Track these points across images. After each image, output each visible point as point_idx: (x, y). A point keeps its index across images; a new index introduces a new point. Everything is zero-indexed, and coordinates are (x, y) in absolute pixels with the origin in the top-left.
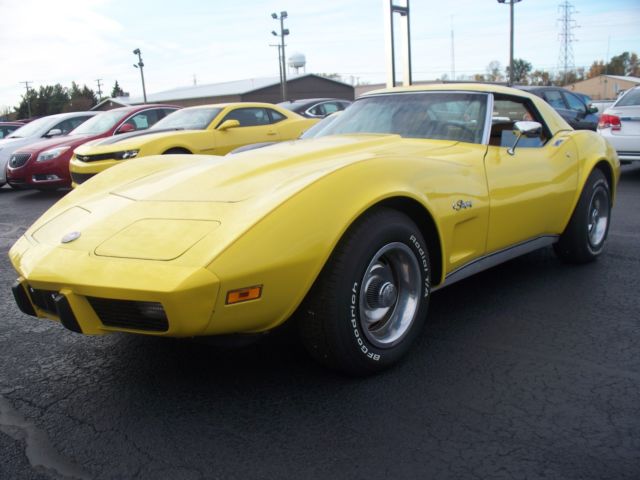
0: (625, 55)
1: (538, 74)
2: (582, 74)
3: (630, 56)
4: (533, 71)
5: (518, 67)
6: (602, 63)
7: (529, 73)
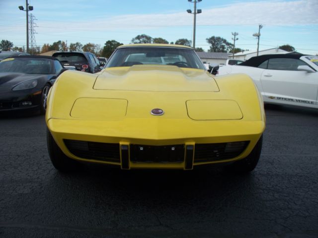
0: (59, 42)
1: (16, 48)
2: (39, 50)
3: (62, 42)
4: (14, 47)
5: (6, 44)
6: (48, 45)
7: (12, 48)
